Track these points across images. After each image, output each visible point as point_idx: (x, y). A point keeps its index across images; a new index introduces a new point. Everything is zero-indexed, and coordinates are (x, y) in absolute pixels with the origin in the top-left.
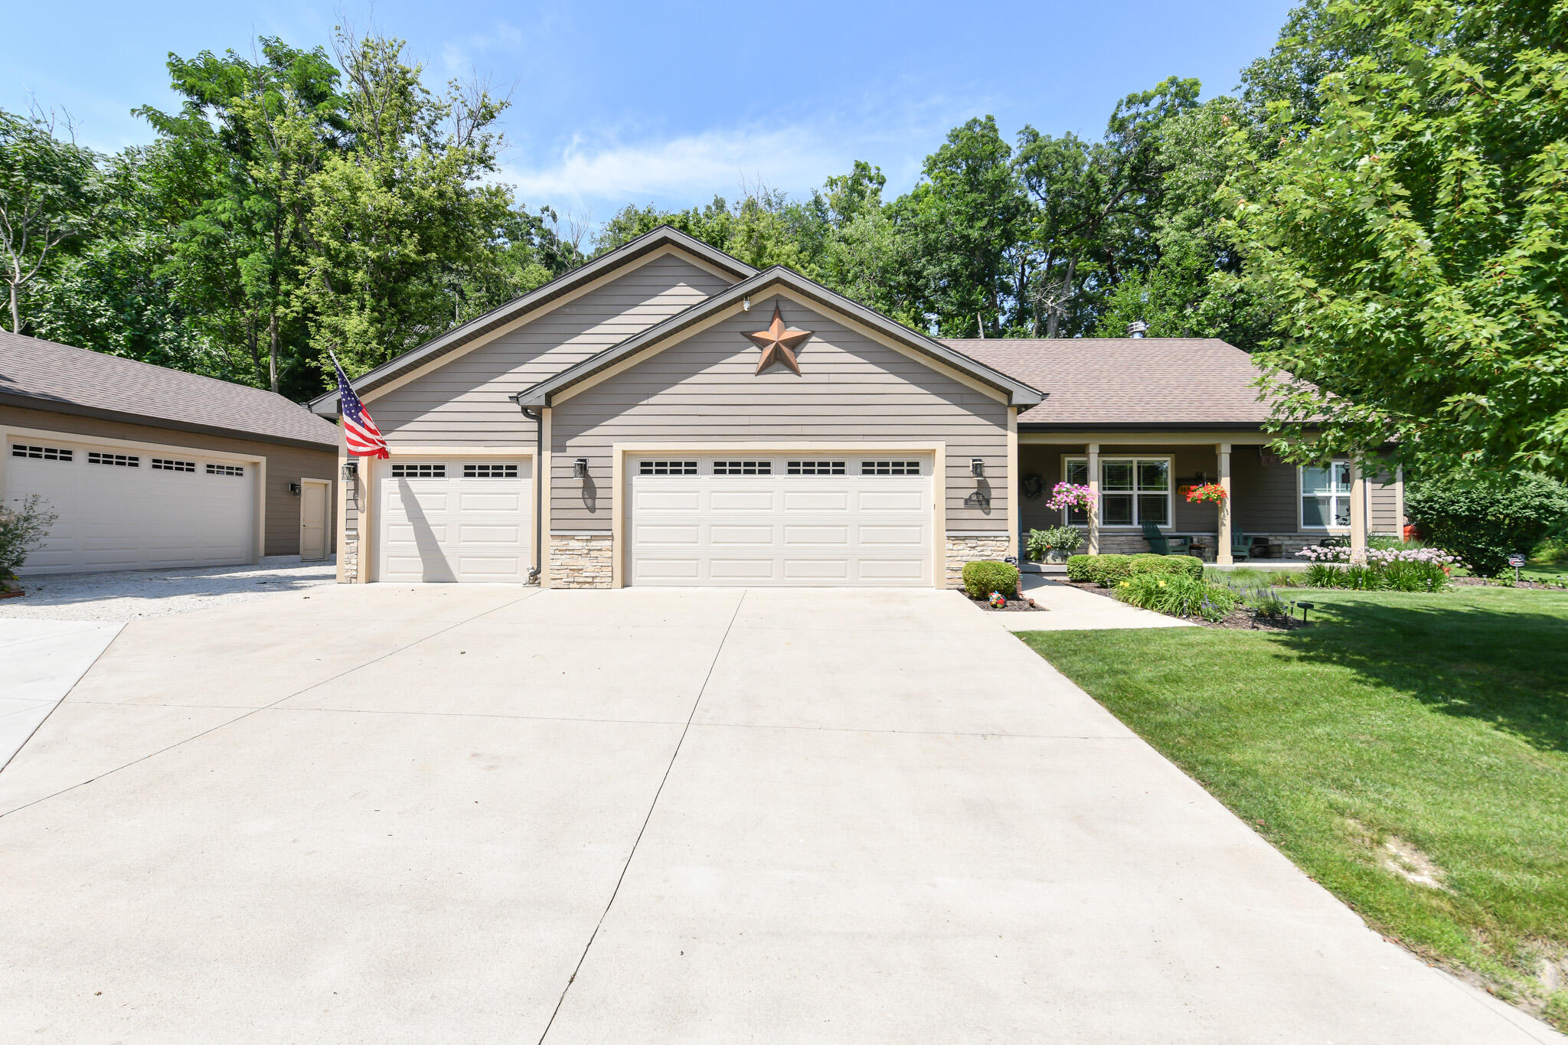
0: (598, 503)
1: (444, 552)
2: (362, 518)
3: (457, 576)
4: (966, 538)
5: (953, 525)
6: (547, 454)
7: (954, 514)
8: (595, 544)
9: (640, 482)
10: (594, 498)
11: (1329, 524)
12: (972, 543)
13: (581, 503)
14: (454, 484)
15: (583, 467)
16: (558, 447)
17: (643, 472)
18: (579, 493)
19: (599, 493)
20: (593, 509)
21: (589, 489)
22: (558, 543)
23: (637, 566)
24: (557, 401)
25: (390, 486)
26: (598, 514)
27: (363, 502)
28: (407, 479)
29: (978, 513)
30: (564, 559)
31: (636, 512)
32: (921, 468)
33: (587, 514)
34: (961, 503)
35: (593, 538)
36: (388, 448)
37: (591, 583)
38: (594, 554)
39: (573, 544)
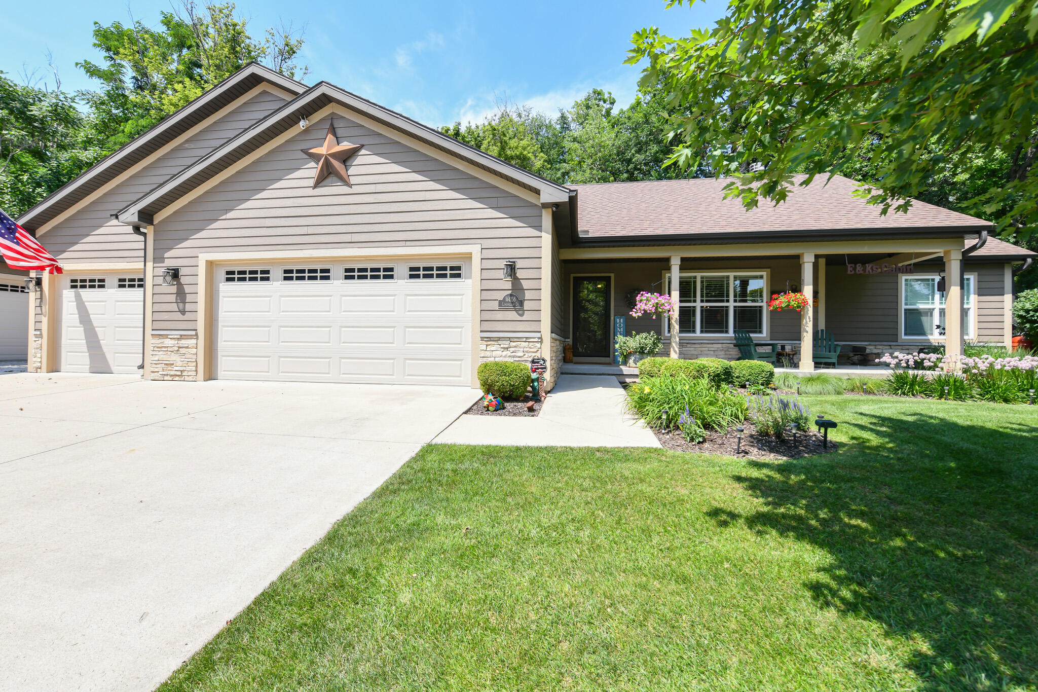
0: (188, 307)
1: (105, 349)
2: (45, 320)
3: (114, 368)
4: (499, 339)
5: (487, 326)
6: (150, 265)
7: (487, 316)
8: (184, 342)
9: (226, 289)
10: (184, 302)
11: (932, 334)
12: (505, 344)
13: (174, 307)
14: (112, 293)
15: (175, 274)
16: (158, 259)
17: (228, 280)
18: (173, 298)
19: (189, 298)
20: (183, 312)
21: (181, 295)
22: (157, 341)
23: (223, 363)
24: (158, 218)
25: (68, 295)
26: (188, 316)
27: (46, 308)
28: (80, 290)
29: (513, 315)
30: (161, 355)
31: (224, 314)
32: (462, 272)
33: (179, 316)
34: (496, 305)
35: (182, 337)
36: (60, 264)
37: (180, 376)
38: (182, 351)
39: (168, 342)
